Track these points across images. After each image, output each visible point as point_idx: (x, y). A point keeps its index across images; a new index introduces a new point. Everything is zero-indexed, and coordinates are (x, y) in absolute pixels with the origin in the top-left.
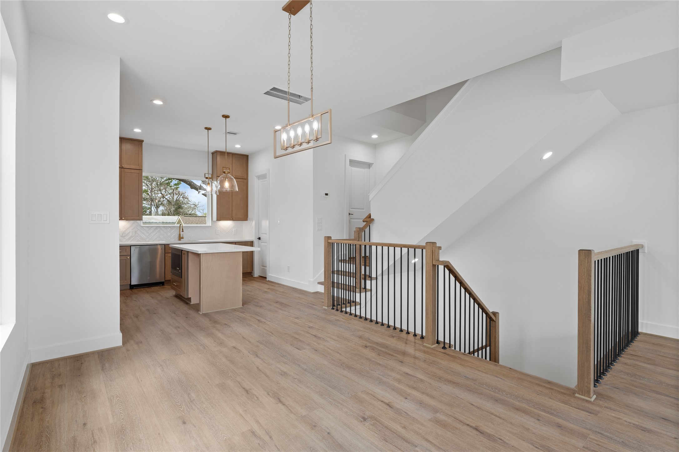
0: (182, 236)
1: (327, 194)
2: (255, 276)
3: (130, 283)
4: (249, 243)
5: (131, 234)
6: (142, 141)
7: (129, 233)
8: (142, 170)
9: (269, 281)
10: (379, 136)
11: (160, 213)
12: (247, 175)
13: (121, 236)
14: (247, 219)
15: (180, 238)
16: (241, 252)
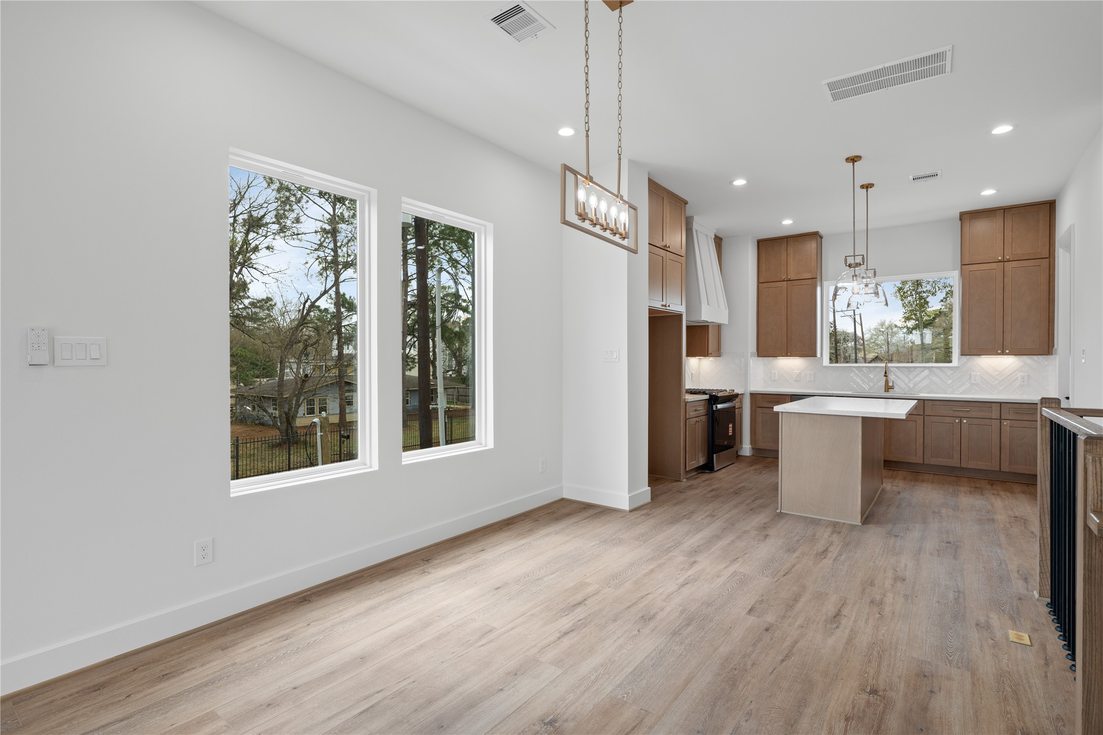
12: (1051, 248)
13: (795, 381)
14: (1050, 350)
15: (888, 388)
16: (859, 417)
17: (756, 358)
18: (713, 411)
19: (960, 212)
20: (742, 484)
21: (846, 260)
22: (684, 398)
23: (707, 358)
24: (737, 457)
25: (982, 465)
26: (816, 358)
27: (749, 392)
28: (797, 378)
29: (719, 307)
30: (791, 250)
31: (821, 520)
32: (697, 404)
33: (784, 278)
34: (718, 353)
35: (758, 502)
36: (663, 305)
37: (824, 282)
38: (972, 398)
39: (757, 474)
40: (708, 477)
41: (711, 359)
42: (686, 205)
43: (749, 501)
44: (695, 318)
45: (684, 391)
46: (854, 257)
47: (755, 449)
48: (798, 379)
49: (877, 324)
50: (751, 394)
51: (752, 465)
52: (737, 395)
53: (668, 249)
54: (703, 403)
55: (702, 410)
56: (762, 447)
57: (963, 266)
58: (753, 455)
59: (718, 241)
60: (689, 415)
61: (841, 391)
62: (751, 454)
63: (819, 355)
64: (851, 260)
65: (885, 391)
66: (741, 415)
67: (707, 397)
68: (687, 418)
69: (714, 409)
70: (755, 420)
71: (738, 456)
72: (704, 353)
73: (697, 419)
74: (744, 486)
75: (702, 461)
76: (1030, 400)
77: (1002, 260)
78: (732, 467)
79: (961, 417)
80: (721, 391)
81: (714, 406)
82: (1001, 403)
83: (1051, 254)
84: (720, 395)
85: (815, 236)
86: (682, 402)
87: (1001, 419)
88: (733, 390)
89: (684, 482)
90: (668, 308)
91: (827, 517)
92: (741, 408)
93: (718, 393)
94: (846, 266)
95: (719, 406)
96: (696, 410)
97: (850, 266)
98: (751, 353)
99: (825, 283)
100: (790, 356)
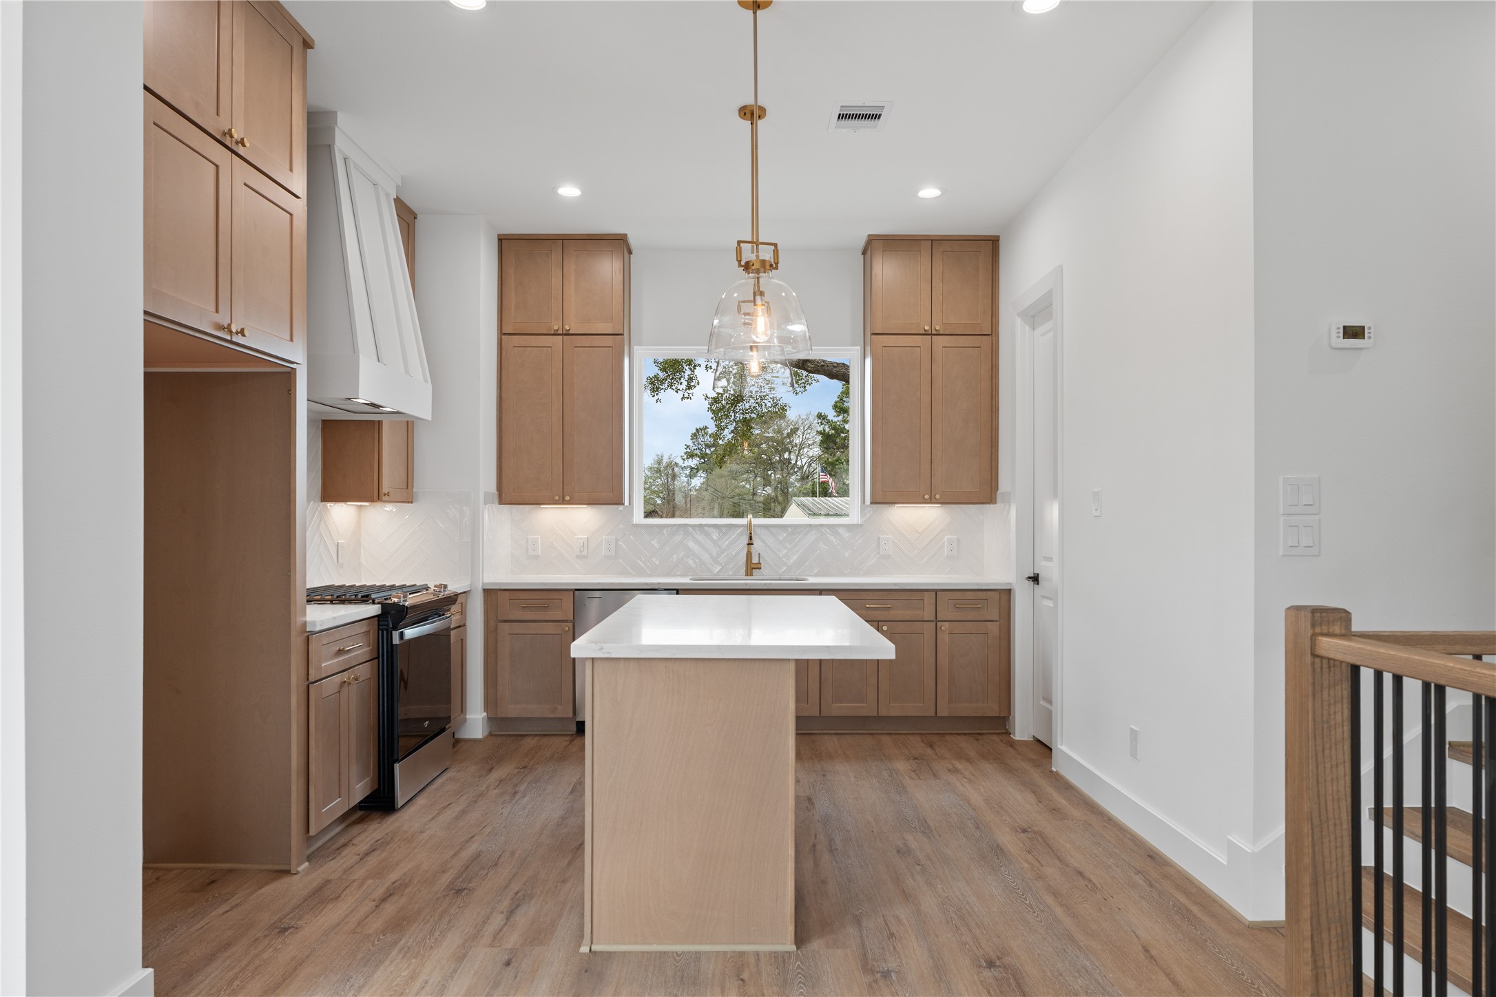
0: (755, 560)
1: (1354, 332)
2: (1018, 738)
3: (572, 716)
4: (996, 595)
6: (629, 238)
12: (994, 318)
13: (578, 557)
14: (993, 495)
15: (752, 567)
16: (789, 660)
17: (496, 507)
18: (392, 646)
19: (869, 235)
20: (472, 849)
21: (739, 251)
22: (300, 620)
23: (378, 505)
24: (454, 745)
25: (912, 708)
26: (621, 508)
27: (480, 588)
28: (581, 552)
29: (407, 372)
30: (570, 267)
31: (698, 955)
32: (346, 632)
33: (556, 327)
34: (407, 495)
35: (523, 918)
36: (221, 328)
37: (635, 347)
38: (895, 584)
39: (507, 798)
40: (378, 835)
41: (389, 507)
42: (309, 51)
43: (497, 920)
44: (335, 393)
45: (300, 596)
46: (757, 245)
47: (496, 721)
48: (585, 553)
49: (652, 462)
50: (484, 590)
51: (490, 770)
52: (452, 599)
53: (241, 150)
54: (362, 628)
55: (360, 649)
56: (512, 714)
57: (873, 336)
58: (491, 734)
59: (407, 218)
60: (320, 668)
61: (668, 575)
62: (486, 733)
63: (626, 502)
64: (748, 255)
65: (747, 575)
66: (463, 642)
67: (373, 610)
68: (312, 679)
69: (396, 640)
70: (496, 653)
71: (457, 742)
72: (369, 492)
73: (344, 677)
74: (478, 855)
75: (360, 790)
76: (978, 584)
77: (930, 333)
78: (443, 785)
79: (879, 621)
80: (415, 590)
81: (396, 635)
82: (936, 591)
83: (994, 329)
84: (411, 600)
85: (618, 243)
86: (293, 633)
87: (936, 621)
88: (445, 586)
89: (304, 876)
90: (238, 339)
91: (712, 943)
92: (462, 626)
93: (405, 597)
94: (740, 265)
95: (410, 633)
96: (340, 652)
97: (747, 267)
98: (486, 493)
99: (637, 350)
100: (569, 503)
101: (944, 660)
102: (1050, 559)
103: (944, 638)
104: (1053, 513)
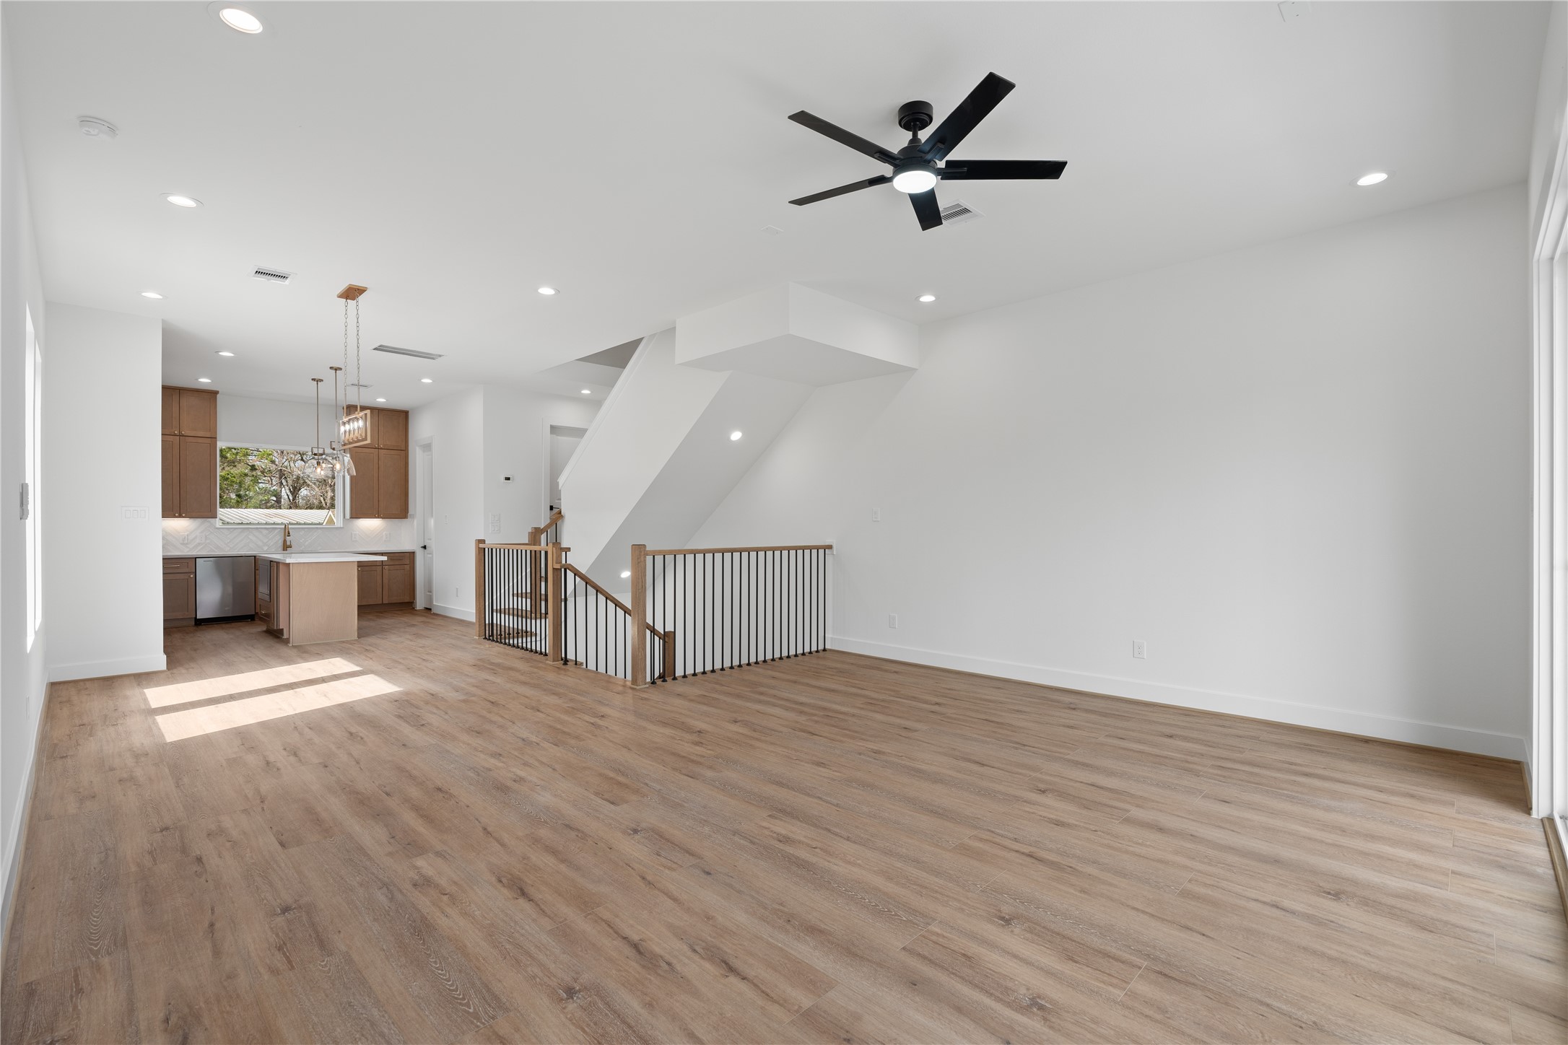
1: (508, 479)
2: (418, 608)
3: (194, 616)
4: (408, 554)
5: (198, 541)
6: (216, 393)
7: (196, 537)
8: (216, 438)
9: (435, 614)
10: (592, 392)
11: (301, 502)
101: (386, 581)
102: (430, 539)
103: (386, 572)
104: (432, 522)
